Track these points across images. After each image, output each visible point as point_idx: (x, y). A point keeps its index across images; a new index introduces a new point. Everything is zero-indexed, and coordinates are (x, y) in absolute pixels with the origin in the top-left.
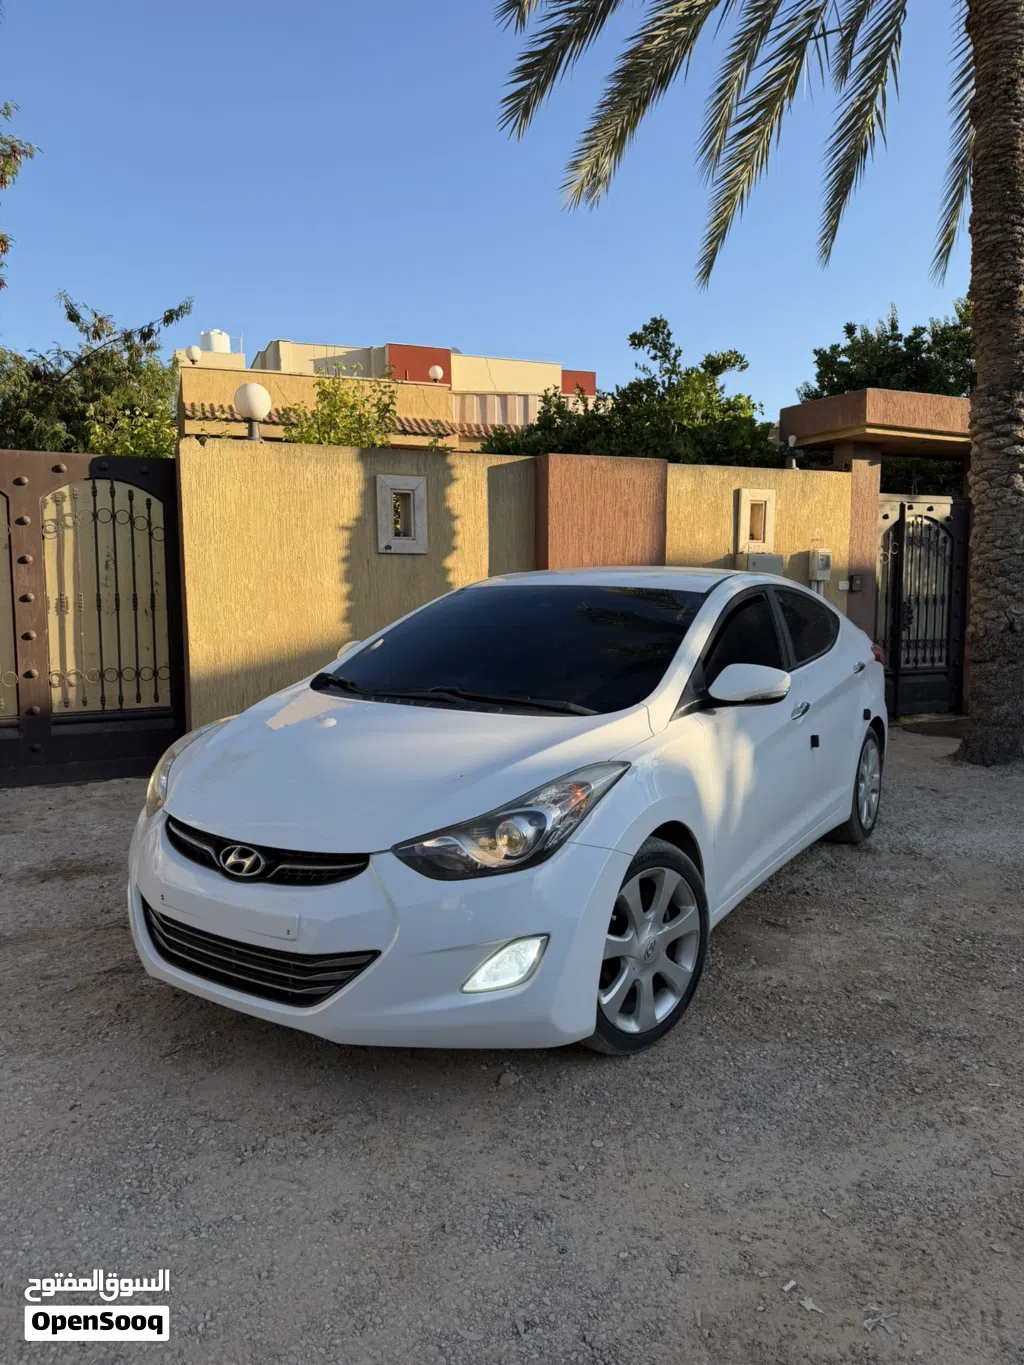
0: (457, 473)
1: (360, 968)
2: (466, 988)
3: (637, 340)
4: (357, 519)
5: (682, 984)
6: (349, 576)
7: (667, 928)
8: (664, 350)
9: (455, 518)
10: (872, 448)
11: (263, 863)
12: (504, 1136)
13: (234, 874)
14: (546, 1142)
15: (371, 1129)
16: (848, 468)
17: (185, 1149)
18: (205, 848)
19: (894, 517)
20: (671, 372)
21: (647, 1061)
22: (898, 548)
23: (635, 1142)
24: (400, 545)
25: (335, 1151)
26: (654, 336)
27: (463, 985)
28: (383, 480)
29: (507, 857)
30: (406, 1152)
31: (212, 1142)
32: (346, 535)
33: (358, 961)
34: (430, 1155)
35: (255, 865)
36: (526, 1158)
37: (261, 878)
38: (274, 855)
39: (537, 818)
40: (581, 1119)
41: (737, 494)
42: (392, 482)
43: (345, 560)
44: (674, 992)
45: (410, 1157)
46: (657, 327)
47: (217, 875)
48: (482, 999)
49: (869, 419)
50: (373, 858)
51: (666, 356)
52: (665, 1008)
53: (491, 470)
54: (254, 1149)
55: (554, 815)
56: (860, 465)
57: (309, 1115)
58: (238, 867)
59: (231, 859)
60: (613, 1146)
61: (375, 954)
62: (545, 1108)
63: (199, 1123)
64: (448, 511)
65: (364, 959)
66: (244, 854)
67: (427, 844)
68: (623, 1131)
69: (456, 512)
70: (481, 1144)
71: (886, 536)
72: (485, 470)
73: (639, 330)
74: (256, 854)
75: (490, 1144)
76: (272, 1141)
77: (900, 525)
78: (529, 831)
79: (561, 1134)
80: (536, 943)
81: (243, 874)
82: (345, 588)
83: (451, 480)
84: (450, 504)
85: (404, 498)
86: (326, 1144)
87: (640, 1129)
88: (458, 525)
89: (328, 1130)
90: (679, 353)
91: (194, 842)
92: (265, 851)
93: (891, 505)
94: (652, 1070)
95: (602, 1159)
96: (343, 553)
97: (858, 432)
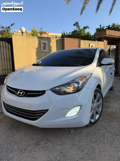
0: (52, 41)
1: (45, 113)
2: (66, 116)
3: (74, 25)
4: (38, 47)
5: (100, 113)
6: (37, 56)
7: (98, 103)
8: (78, 26)
9: (51, 47)
10: (107, 38)
11: (24, 93)
12: (74, 144)
13: (19, 96)
14: (82, 145)
15: (48, 144)
16: (103, 41)
17: (10, 150)
18: (14, 91)
19: (109, 48)
20: (79, 29)
21: (95, 127)
22: (109, 52)
23: (99, 144)
24: (44, 51)
25: (41, 149)
26: (76, 24)
27: (65, 115)
28: (41, 41)
29: (73, 91)
30: (55, 149)
31: (16, 149)
32: (36, 49)
33: (44, 112)
34: (60, 149)
35: (23, 93)
36: (80, 149)
37: (24, 96)
38: (27, 92)
39: (78, 83)
40: (87, 139)
41: (89, 44)
42: (42, 41)
43: (36, 53)
44: (98, 114)
45: (56, 150)
46: (77, 23)
47: (16, 96)
48: (69, 118)
49: (107, 34)
50: (46, 92)
51: (78, 27)
52: (97, 117)
53: (56, 40)
54: (25, 150)
55: (81, 83)
56: (105, 41)
57: (35, 141)
58: (20, 94)
59: (18, 93)
60: (95, 145)
61: (48, 110)
62: (80, 137)
63: (14, 144)
64: (51, 46)
65: (45, 111)
66: (21, 91)
67: (57, 88)
68: (96, 142)
69: (52, 46)
70: (70, 147)
71: (108, 51)
72: (55, 40)
73: (75, 23)
74: (23, 91)
75: (71, 147)
76: (28, 148)
77: (109, 49)
78: (76, 85)
79: (85, 143)
80: (79, 107)
81: (21, 95)
82: (36, 57)
83: (51, 42)
84: (51, 45)
85: (44, 44)
86: (39, 148)
87: (99, 141)
88: (52, 48)
89: (39, 144)
90: (80, 26)
91: (12, 90)
92: (25, 91)
93: (108, 47)
94: (97, 128)
95: (94, 149)
96: (36, 52)
97: (105, 36)
